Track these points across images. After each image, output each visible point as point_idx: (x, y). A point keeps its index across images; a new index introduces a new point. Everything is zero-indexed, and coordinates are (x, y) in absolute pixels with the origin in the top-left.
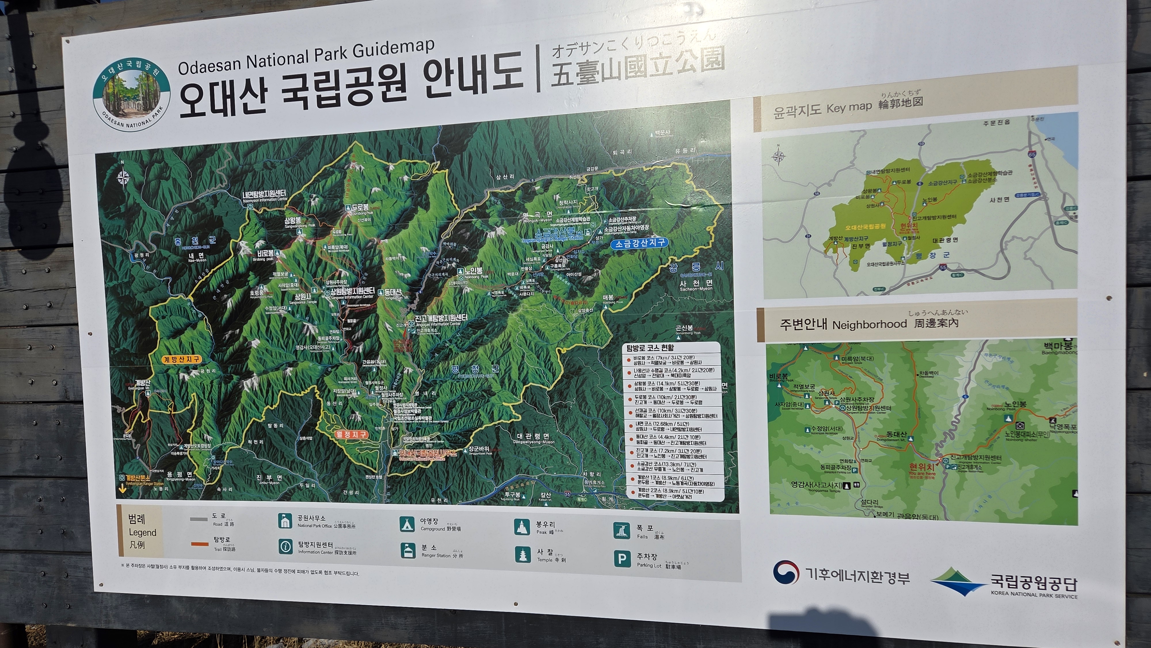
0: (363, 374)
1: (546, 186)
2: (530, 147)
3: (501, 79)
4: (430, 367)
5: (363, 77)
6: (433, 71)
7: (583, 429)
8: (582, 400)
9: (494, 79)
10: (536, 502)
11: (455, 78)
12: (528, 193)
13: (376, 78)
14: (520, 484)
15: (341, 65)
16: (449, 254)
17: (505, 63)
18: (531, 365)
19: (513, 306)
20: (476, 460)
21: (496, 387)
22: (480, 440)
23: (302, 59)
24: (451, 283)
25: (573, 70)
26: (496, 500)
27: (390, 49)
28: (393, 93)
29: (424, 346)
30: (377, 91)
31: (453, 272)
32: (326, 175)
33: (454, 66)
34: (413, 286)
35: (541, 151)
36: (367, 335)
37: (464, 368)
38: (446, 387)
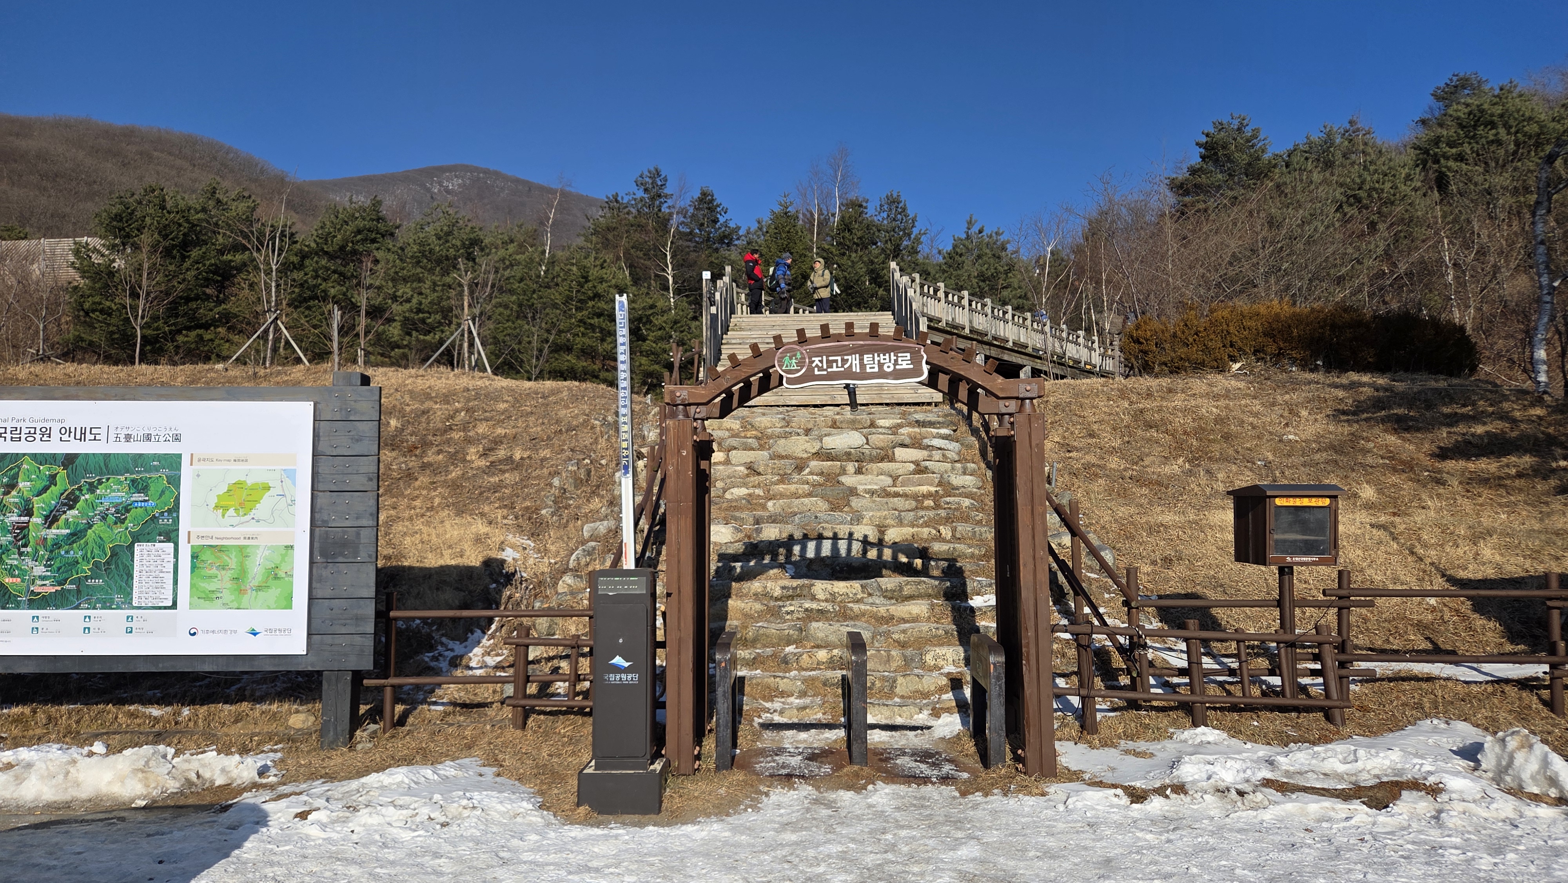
0: (21, 554)
1: (108, 479)
2: (102, 465)
3: (92, 437)
4: (51, 552)
5: (32, 431)
6: (63, 431)
7: (116, 577)
8: (117, 566)
9: (89, 436)
10: (95, 608)
11: (72, 435)
12: (100, 482)
13: (38, 431)
14: (88, 601)
15: (23, 425)
16: (64, 505)
17: (94, 431)
18: (96, 551)
19: (90, 527)
20: (69, 591)
21: (80, 560)
22: (71, 583)
23: (5, 421)
24: (64, 517)
25: (122, 437)
26: (77, 608)
27: (46, 420)
28: (45, 438)
29: (49, 542)
30: (38, 436)
31: (65, 512)
32: (11, 469)
33: (73, 430)
34: (46, 518)
35: (106, 466)
36: (24, 537)
37: (67, 552)
38: (58, 560)
